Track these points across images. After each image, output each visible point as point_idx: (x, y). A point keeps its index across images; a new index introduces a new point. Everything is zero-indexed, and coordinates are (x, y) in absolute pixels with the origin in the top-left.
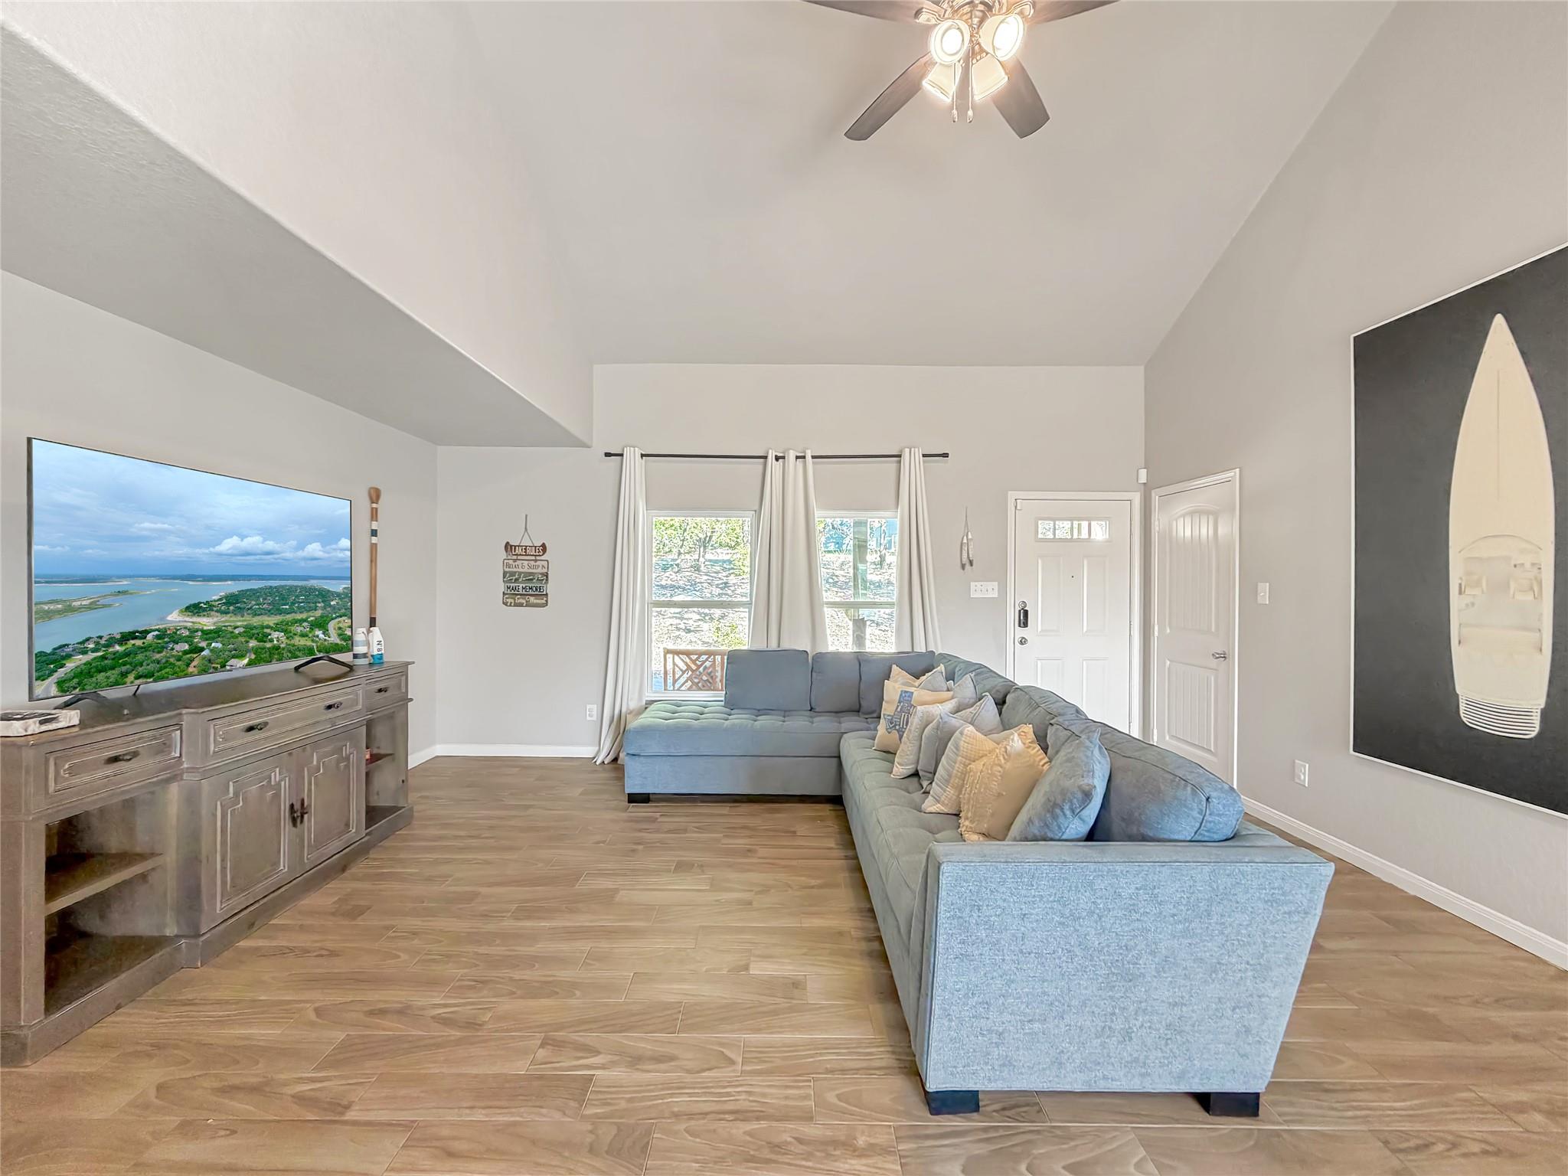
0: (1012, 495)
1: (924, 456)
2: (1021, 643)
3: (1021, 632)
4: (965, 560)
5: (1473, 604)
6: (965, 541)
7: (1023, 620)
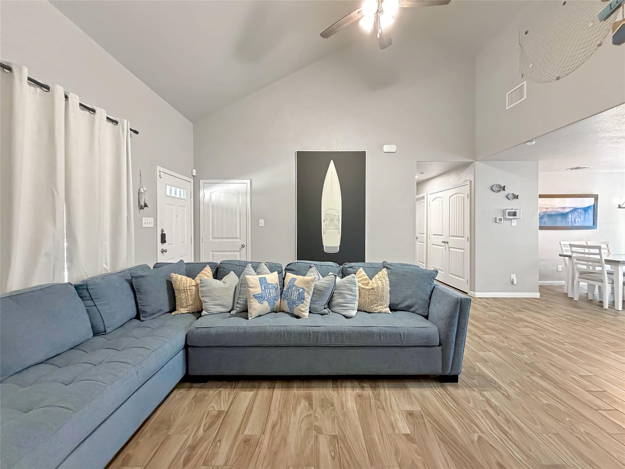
2: (162, 252)
3: (162, 246)
5: (327, 224)
7: (163, 239)
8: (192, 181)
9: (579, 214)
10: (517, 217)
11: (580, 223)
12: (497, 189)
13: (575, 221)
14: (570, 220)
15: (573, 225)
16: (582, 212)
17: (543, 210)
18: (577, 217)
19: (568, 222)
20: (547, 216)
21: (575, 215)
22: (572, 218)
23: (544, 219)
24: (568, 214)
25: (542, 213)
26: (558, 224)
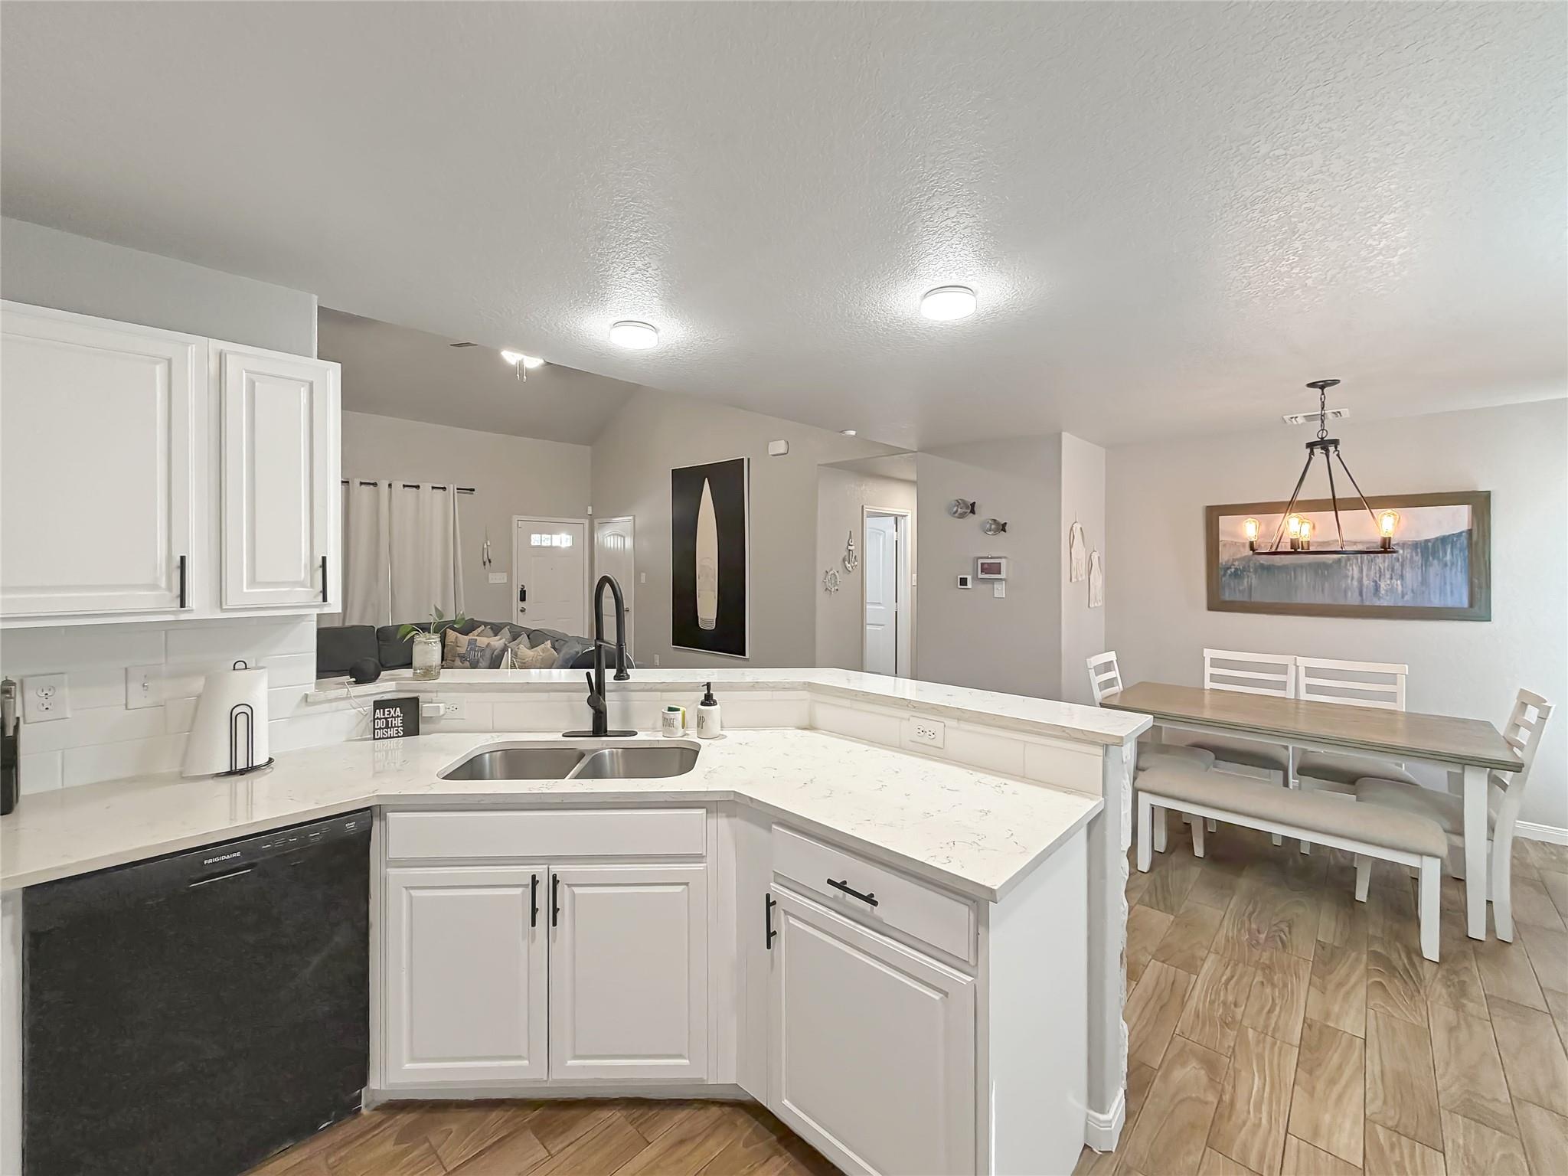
0: (515, 518)
1: (458, 489)
2: (521, 611)
3: (522, 605)
4: (486, 559)
5: (702, 582)
6: (485, 546)
7: (523, 596)
8: (586, 522)
9: (1397, 565)
10: (1003, 575)
11: (1403, 597)
12: (959, 510)
13: (1377, 588)
14: (1355, 583)
15: (1367, 603)
16: (1412, 557)
17: (1239, 551)
18: (1388, 576)
19: (1345, 592)
20: (1256, 571)
21: (1377, 568)
22: (1365, 579)
23: (1244, 578)
24: (1343, 564)
25: (1237, 559)
26: (1302, 597)
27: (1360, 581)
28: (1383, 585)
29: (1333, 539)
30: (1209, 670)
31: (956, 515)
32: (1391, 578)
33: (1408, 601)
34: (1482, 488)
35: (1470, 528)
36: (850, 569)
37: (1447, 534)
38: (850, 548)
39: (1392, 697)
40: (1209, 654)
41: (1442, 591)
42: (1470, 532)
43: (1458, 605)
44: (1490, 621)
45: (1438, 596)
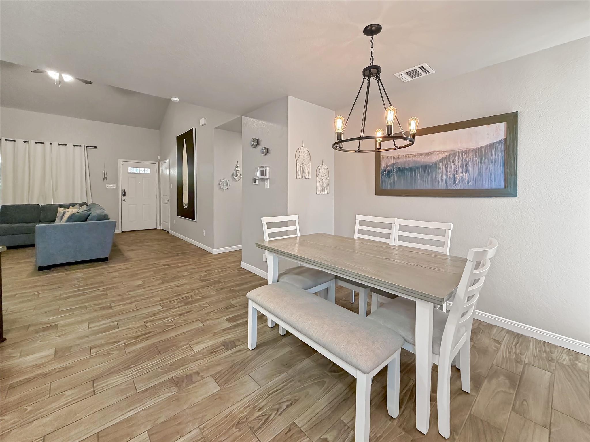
0: (120, 160)
1: (87, 147)
2: (123, 200)
3: (123, 198)
4: (104, 177)
6: (103, 172)
7: (124, 194)
8: (158, 163)
10: (267, 176)
11: (468, 183)
12: (254, 143)
13: (455, 179)
14: (444, 176)
15: (450, 188)
16: (473, 158)
17: (389, 161)
18: (460, 171)
19: (439, 182)
20: (397, 172)
21: (455, 167)
22: (449, 173)
23: (391, 177)
24: (438, 165)
25: (388, 166)
26: (418, 186)
27: (446, 174)
28: (458, 177)
29: (433, 151)
30: (358, 227)
31: (253, 146)
32: (462, 172)
33: (471, 186)
34: (513, 111)
35: (506, 137)
36: (237, 179)
37: (493, 142)
38: (237, 169)
39: (442, 244)
40: (359, 217)
41: (490, 180)
42: (506, 139)
43: (498, 187)
44: (516, 196)
45: (487, 182)
